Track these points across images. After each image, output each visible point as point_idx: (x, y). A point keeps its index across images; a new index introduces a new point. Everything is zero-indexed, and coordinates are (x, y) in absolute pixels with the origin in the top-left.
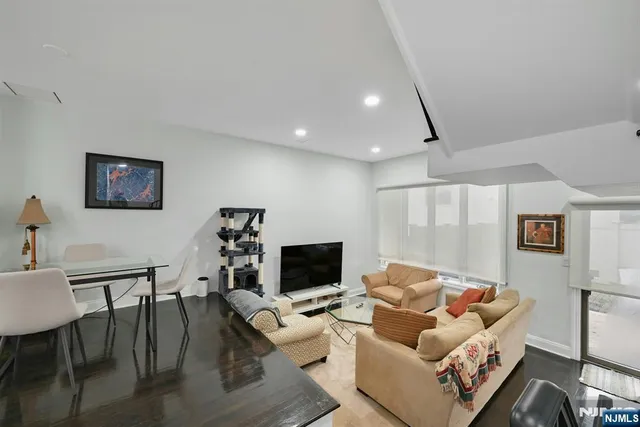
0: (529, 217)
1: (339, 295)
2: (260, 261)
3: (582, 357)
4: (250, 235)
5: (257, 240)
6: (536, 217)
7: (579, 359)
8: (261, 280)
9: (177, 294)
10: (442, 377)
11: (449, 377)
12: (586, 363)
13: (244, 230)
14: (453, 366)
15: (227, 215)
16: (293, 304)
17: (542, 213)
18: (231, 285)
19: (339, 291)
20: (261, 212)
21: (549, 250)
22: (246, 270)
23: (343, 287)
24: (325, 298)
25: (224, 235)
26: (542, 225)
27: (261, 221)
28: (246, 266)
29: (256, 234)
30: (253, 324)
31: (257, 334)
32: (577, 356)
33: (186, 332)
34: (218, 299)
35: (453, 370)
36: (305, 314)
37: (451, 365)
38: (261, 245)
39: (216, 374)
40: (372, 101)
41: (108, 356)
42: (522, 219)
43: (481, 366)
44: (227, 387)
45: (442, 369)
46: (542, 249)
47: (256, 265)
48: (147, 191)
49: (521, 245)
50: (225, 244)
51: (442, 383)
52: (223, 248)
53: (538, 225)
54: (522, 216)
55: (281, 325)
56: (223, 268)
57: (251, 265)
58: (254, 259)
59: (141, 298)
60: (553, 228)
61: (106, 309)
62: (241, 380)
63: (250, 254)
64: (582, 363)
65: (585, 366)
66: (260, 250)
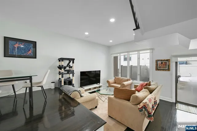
0: (159, 60)
1: (100, 87)
2: (73, 76)
3: (176, 101)
4: (69, 68)
5: (72, 69)
6: (161, 60)
7: (175, 102)
8: (74, 82)
9: (42, 87)
10: (141, 110)
11: (144, 109)
12: (177, 103)
13: (67, 66)
14: (145, 106)
15: (61, 61)
16: (85, 90)
17: (163, 59)
18: (63, 84)
19: (100, 86)
20: (73, 60)
21: (166, 70)
22: (68, 79)
23: (101, 84)
24: (95, 88)
25: (60, 67)
26: (163, 63)
27: (73, 63)
28: (68, 78)
29: (71, 67)
30: (71, 96)
31: (73, 100)
32: (174, 101)
33: (46, 101)
34: (58, 89)
35: (145, 107)
36: (89, 93)
37: (144, 105)
38: (73, 71)
39: (58, 114)
40: (112, 20)
41: (14, 110)
42: (157, 61)
43: (153, 105)
44: (62, 119)
45: (140, 107)
46: (163, 70)
47: (71, 78)
48: (30, 52)
49: (157, 69)
50: (60, 71)
51: (140, 112)
52: (60, 72)
53: (162, 63)
54: (157, 60)
55: (81, 96)
56: (60, 79)
57: (70, 78)
58: (71, 75)
59: (27, 88)
60: (166, 63)
61: (14, 94)
62: (67, 116)
63: (69, 74)
64: (176, 103)
65: (177, 104)
66: (73, 72)
